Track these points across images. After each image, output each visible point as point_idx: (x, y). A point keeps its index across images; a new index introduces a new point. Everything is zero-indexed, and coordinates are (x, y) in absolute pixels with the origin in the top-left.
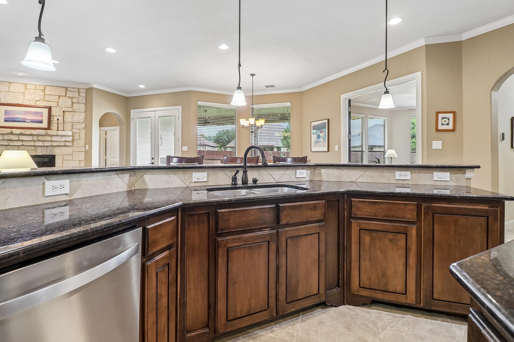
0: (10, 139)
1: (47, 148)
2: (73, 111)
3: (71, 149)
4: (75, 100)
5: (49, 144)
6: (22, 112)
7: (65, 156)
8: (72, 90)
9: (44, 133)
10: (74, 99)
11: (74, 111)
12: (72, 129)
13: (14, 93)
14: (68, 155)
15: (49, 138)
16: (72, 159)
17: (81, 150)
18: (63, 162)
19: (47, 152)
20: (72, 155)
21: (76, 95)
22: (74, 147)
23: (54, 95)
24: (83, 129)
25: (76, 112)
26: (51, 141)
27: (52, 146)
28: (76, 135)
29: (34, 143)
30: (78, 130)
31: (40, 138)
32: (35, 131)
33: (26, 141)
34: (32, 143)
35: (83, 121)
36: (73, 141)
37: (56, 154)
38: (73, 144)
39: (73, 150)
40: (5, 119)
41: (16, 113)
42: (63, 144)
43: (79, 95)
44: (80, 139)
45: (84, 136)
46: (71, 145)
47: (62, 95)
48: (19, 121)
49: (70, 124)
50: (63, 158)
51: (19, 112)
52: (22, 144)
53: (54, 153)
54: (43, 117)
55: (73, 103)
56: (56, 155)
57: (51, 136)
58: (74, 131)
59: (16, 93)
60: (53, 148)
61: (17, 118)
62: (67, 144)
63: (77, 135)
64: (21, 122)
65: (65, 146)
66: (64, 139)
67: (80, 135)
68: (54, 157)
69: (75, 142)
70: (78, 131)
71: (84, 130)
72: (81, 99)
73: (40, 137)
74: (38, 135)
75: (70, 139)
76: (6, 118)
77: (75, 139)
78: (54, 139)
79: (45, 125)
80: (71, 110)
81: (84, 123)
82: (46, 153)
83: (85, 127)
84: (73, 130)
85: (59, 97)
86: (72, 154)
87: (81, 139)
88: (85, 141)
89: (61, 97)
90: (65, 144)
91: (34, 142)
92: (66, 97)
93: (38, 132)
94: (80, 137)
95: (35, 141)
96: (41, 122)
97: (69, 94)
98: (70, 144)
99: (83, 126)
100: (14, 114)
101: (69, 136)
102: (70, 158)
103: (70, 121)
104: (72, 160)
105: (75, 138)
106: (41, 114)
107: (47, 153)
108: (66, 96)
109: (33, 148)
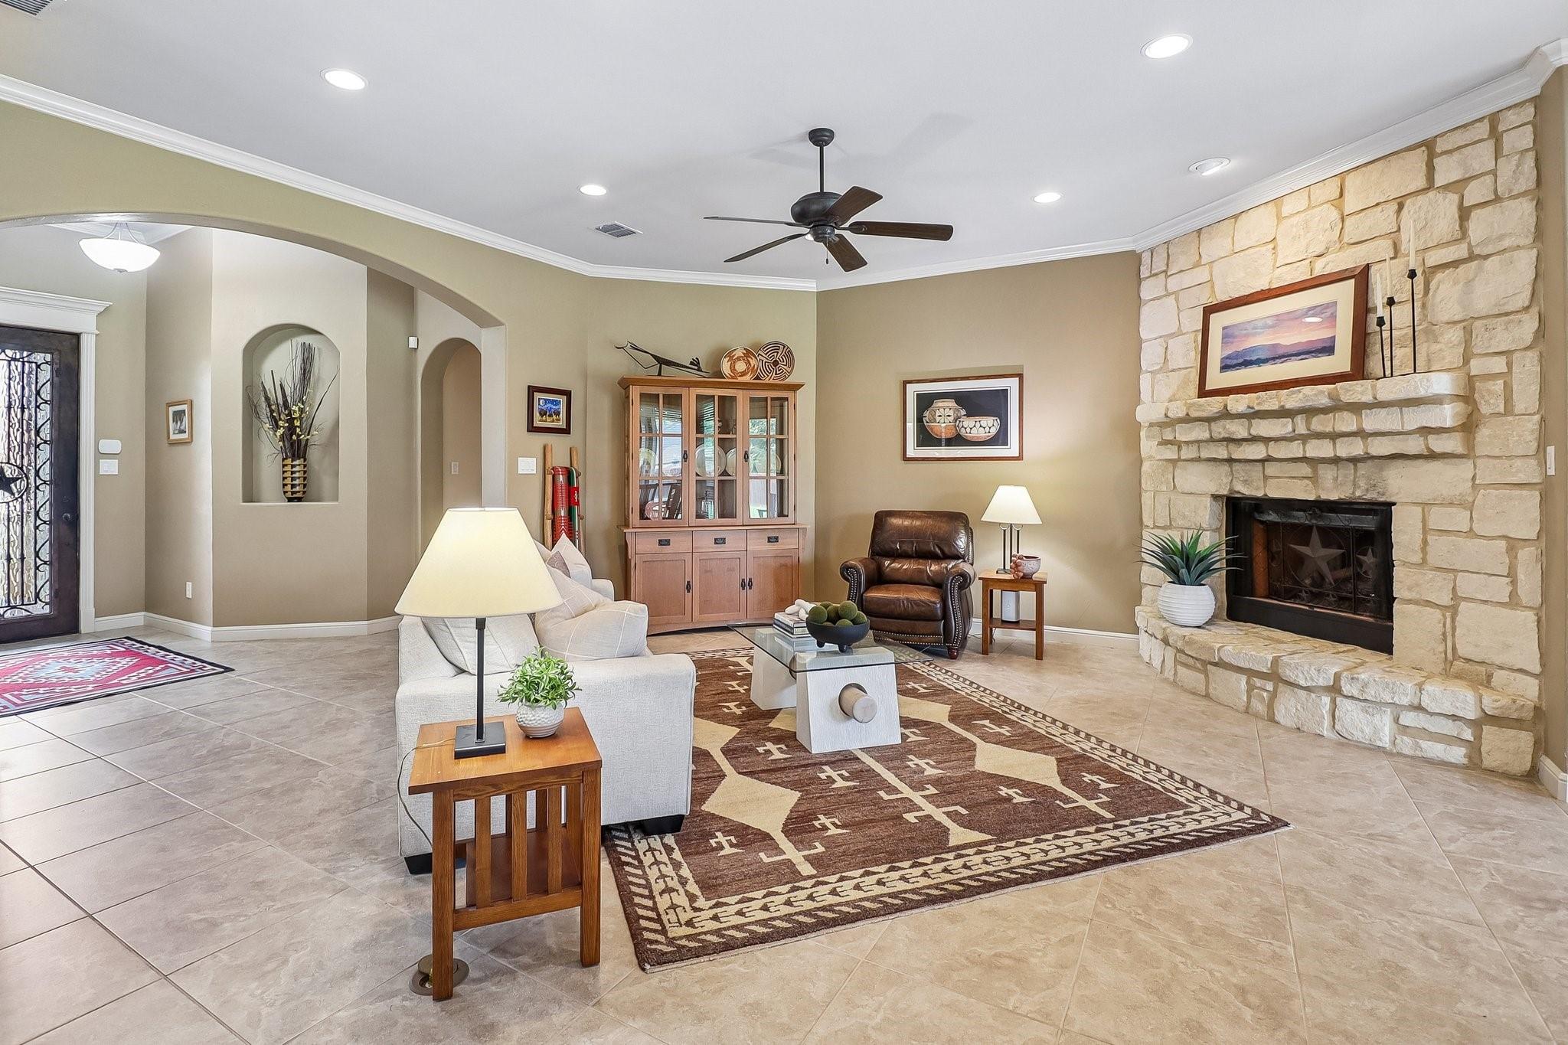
0: (1227, 436)
1: (1356, 470)
2: (1471, 257)
3: (1465, 469)
4: (1475, 193)
5: (1356, 448)
6: (1269, 322)
7: (1434, 509)
8: (1458, 139)
9: (1325, 401)
10: (1473, 184)
11: (1477, 251)
12: (1466, 361)
13: (1247, 252)
14: (1451, 504)
15: (1346, 422)
16: (1471, 529)
17: (1521, 475)
18: (1425, 542)
19: (1355, 485)
20: (1471, 507)
21: (1482, 157)
22: (1479, 462)
23: (1377, 204)
24: (1526, 349)
25: (1487, 257)
26: (1360, 434)
27: (1368, 458)
28: (1488, 390)
29: (1304, 448)
30: (1496, 359)
31: (1319, 424)
32: (1293, 393)
33: (1277, 440)
34: (1295, 450)
35: (1523, 299)
36: (1468, 426)
37: (1393, 499)
38: (1470, 444)
39: (1474, 478)
40: (1222, 360)
41: (1250, 331)
42: (1415, 445)
43: (1498, 153)
44: (1509, 410)
45: (1535, 388)
46: (1460, 449)
47: (1412, 188)
48: (1259, 362)
49: (1455, 335)
50: (1424, 521)
51: (1260, 324)
52: (1265, 455)
53: (1383, 495)
54: (1335, 326)
55: (1464, 214)
56: (1394, 504)
57: (1356, 408)
58: (1476, 367)
59: (1251, 250)
60: (1381, 470)
61: (1252, 350)
62: (1438, 444)
63: (1490, 392)
64: (1265, 361)
65: (1432, 456)
66: (1415, 418)
67: (1508, 388)
68: (1383, 511)
69: (1483, 434)
70: (1499, 365)
71: (1532, 356)
72: (1506, 168)
73: (1315, 419)
74: (1310, 412)
75: (1447, 415)
76: (1227, 358)
77: (1484, 416)
78: (1372, 421)
79: (1340, 360)
80: (1459, 251)
81: (1535, 310)
82: (1353, 493)
83: (1540, 334)
84: (1473, 363)
85: (1401, 206)
86: (1470, 499)
87: (1519, 406)
88: (1543, 420)
89: (1408, 202)
90: (1428, 448)
91: (1304, 444)
92: (1431, 194)
93: (1301, 395)
94: (1508, 400)
95: (1304, 439)
96: (1328, 349)
97: (1447, 171)
98: (1451, 444)
99: (1528, 326)
100: (1247, 336)
101: (1436, 400)
102: (1460, 520)
103: (1457, 318)
104: (1471, 533)
105: (1485, 409)
106: (1329, 312)
107: (1358, 494)
108: (1430, 185)
109: (1305, 470)
